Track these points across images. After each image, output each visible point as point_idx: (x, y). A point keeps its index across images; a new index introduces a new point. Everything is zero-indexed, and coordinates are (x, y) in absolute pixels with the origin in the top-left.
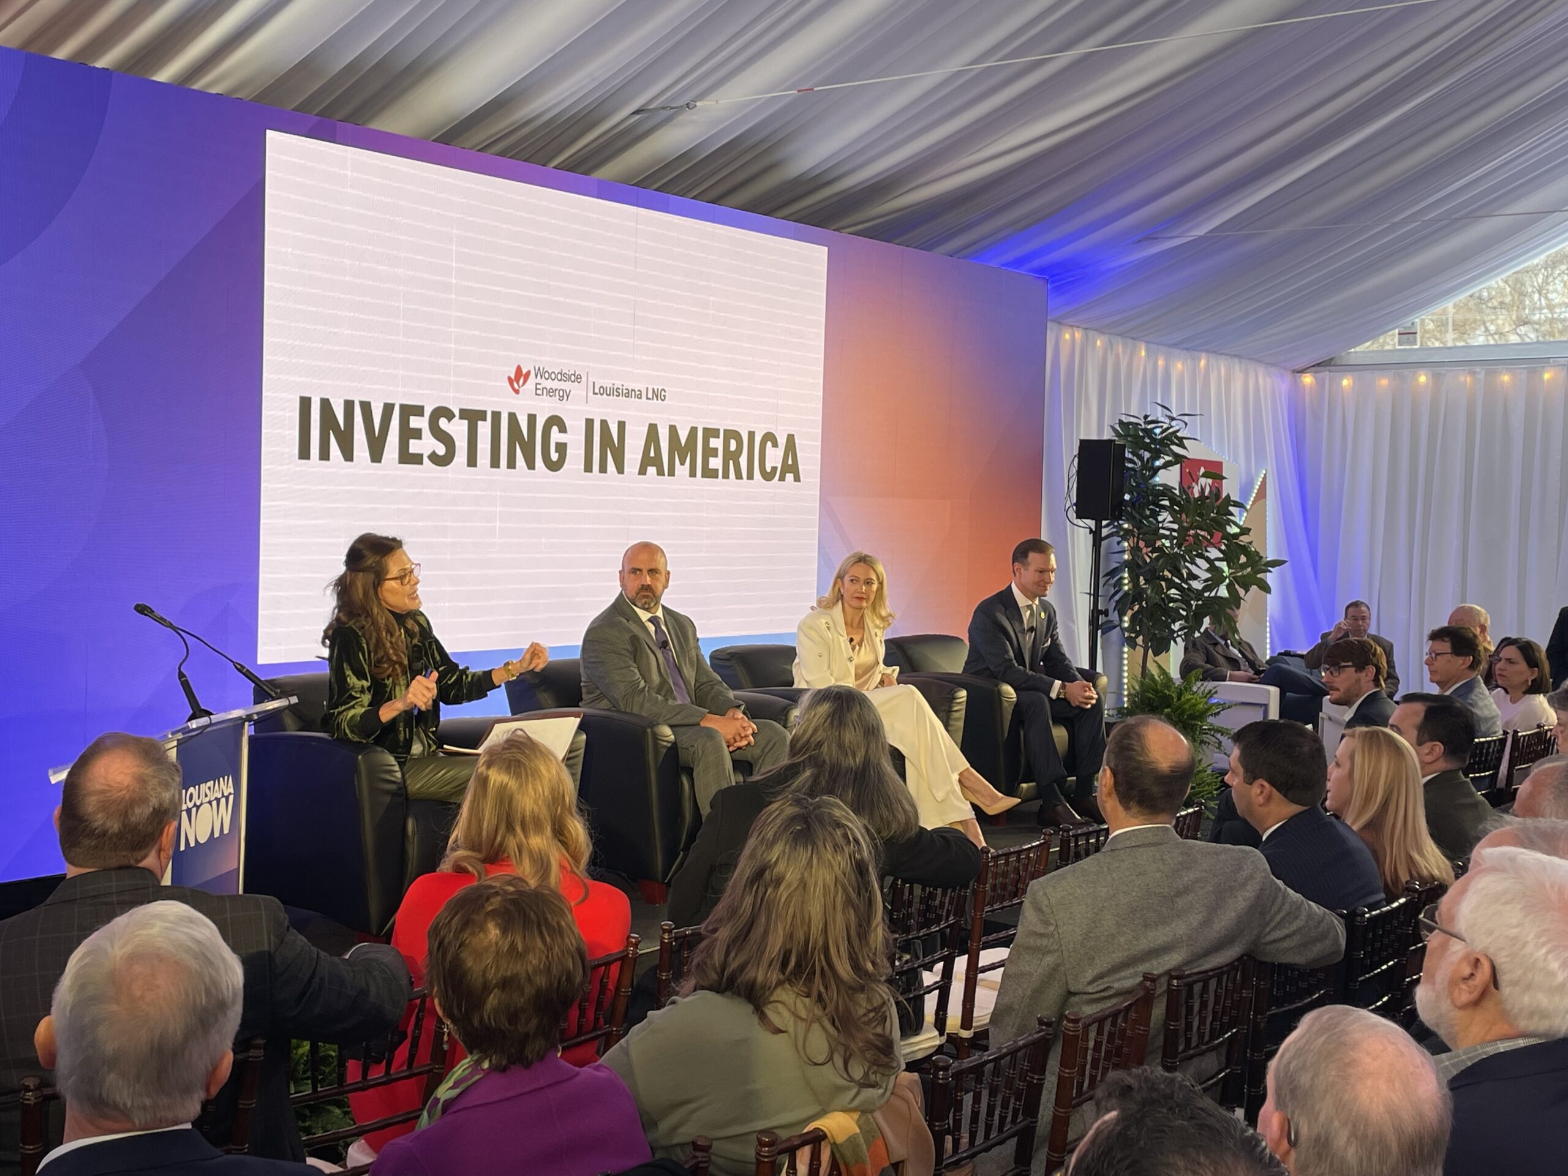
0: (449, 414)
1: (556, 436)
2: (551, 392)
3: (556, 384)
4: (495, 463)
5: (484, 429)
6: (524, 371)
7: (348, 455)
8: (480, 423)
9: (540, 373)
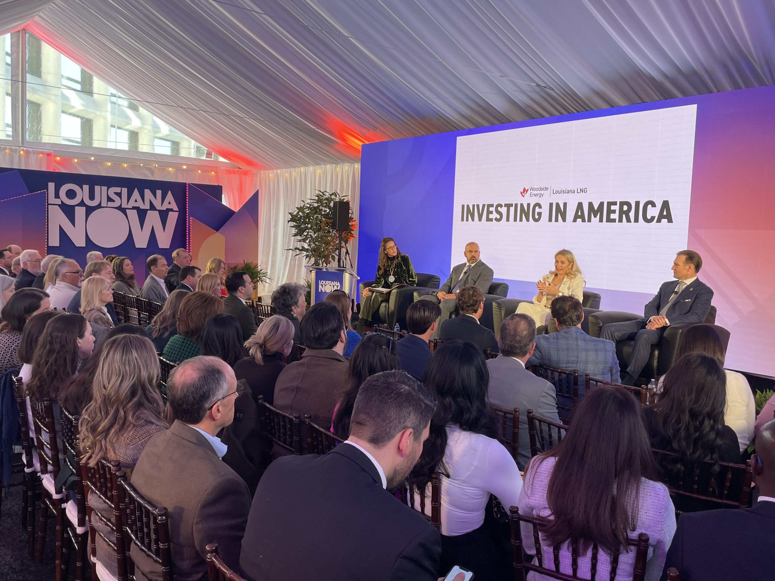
0: (501, 206)
1: (537, 210)
2: (536, 195)
3: (538, 192)
4: (515, 220)
5: (512, 209)
6: (526, 189)
7: (473, 220)
8: (511, 208)
9: (532, 189)
